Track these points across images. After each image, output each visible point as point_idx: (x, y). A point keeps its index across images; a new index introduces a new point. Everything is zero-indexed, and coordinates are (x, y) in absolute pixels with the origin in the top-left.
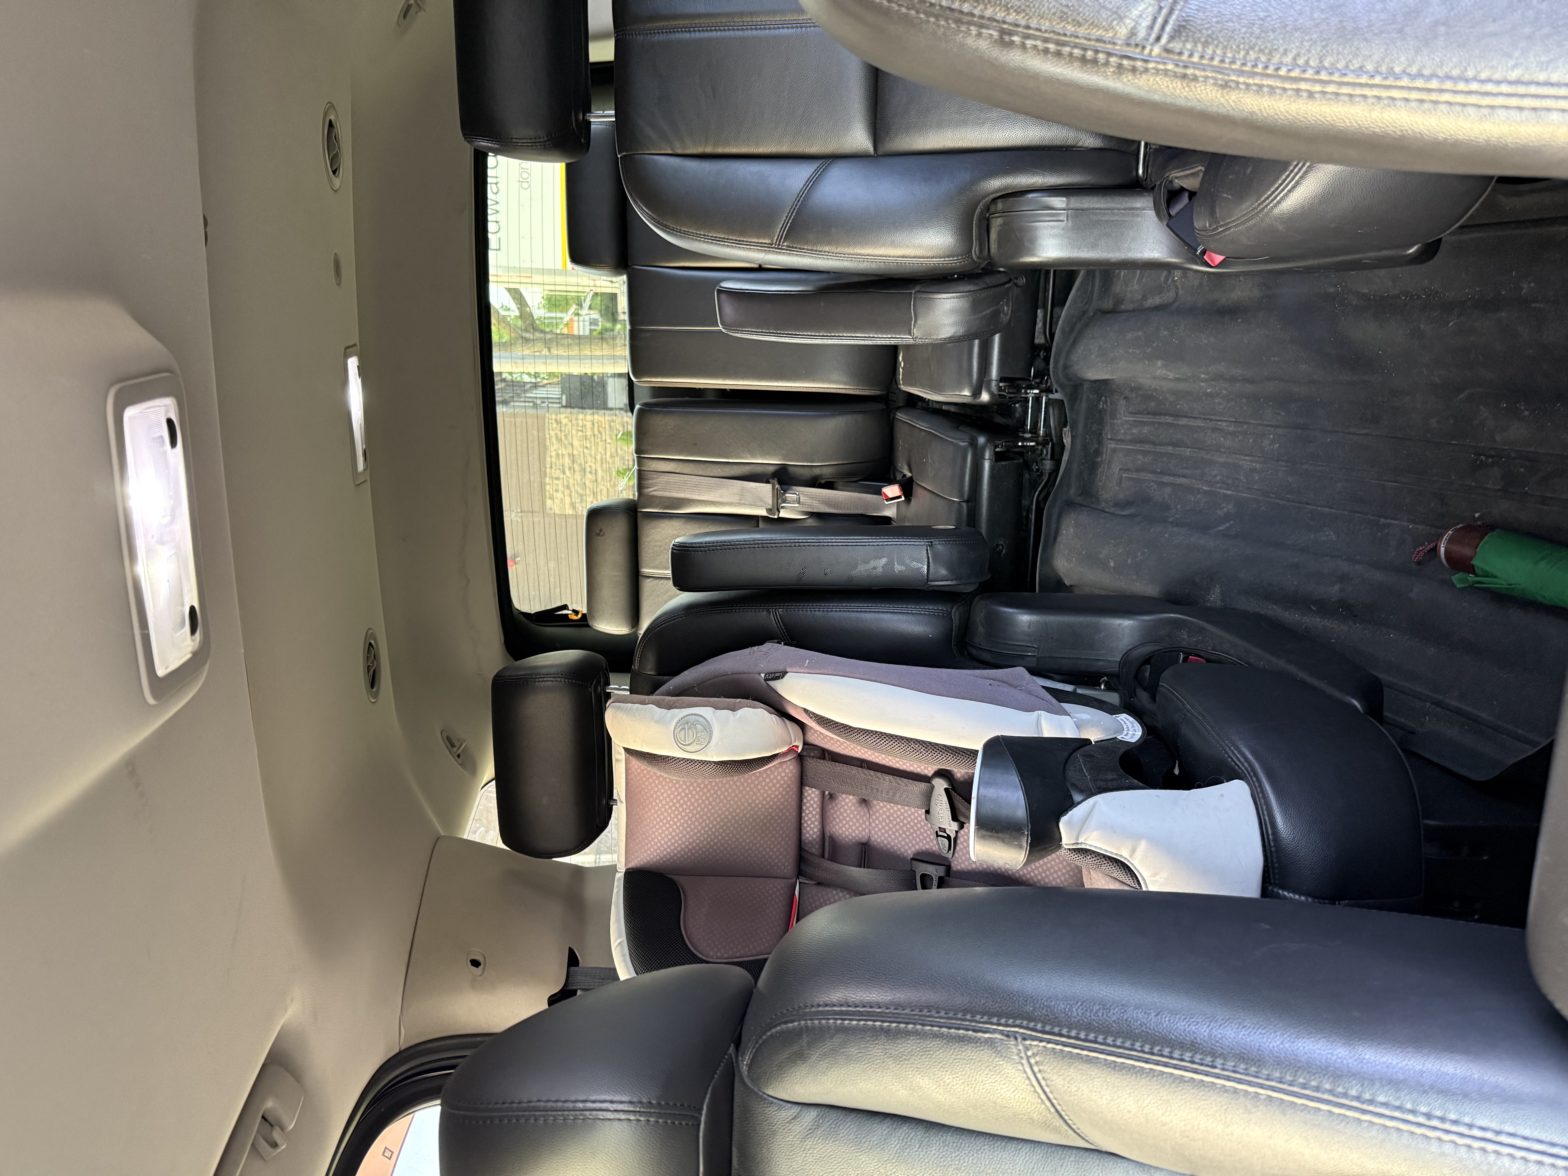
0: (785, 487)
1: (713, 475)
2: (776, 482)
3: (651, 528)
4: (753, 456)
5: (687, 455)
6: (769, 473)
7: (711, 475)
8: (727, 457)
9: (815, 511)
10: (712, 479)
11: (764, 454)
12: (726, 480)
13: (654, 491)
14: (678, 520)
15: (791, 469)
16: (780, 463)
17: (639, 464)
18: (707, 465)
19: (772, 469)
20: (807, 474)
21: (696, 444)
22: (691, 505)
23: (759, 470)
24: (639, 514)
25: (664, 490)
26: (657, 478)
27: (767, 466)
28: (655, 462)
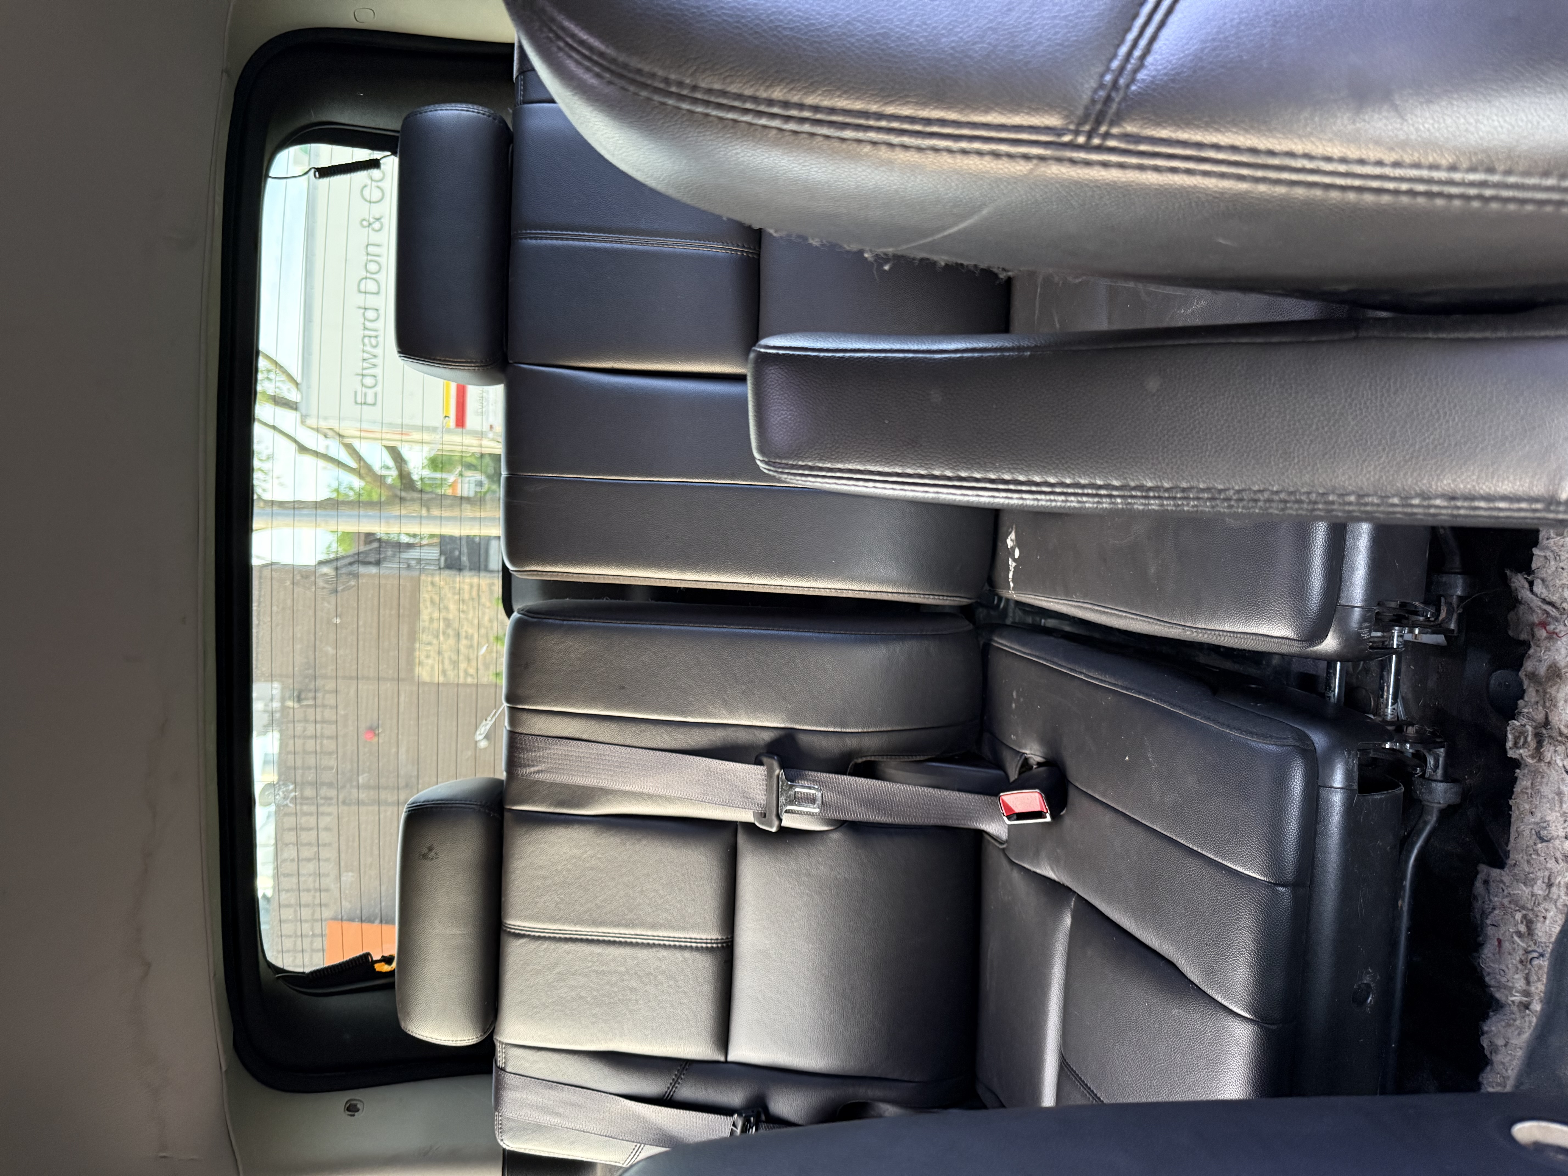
0: (793, 772)
1: (655, 746)
2: (776, 764)
3: (530, 843)
4: (732, 711)
5: (607, 708)
6: (762, 743)
7: (651, 745)
8: (683, 713)
9: (848, 817)
10: (651, 752)
11: (755, 708)
12: (680, 756)
13: (538, 772)
14: (582, 828)
15: (803, 739)
16: (782, 725)
17: (513, 721)
18: (643, 726)
19: (767, 736)
20: (832, 746)
21: (624, 688)
22: (608, 801)
23: (743, 737)
24: (507, 815)
25: (557, 770)
26: (545, 749)
27: (757, 732)
28: (543, 718)
